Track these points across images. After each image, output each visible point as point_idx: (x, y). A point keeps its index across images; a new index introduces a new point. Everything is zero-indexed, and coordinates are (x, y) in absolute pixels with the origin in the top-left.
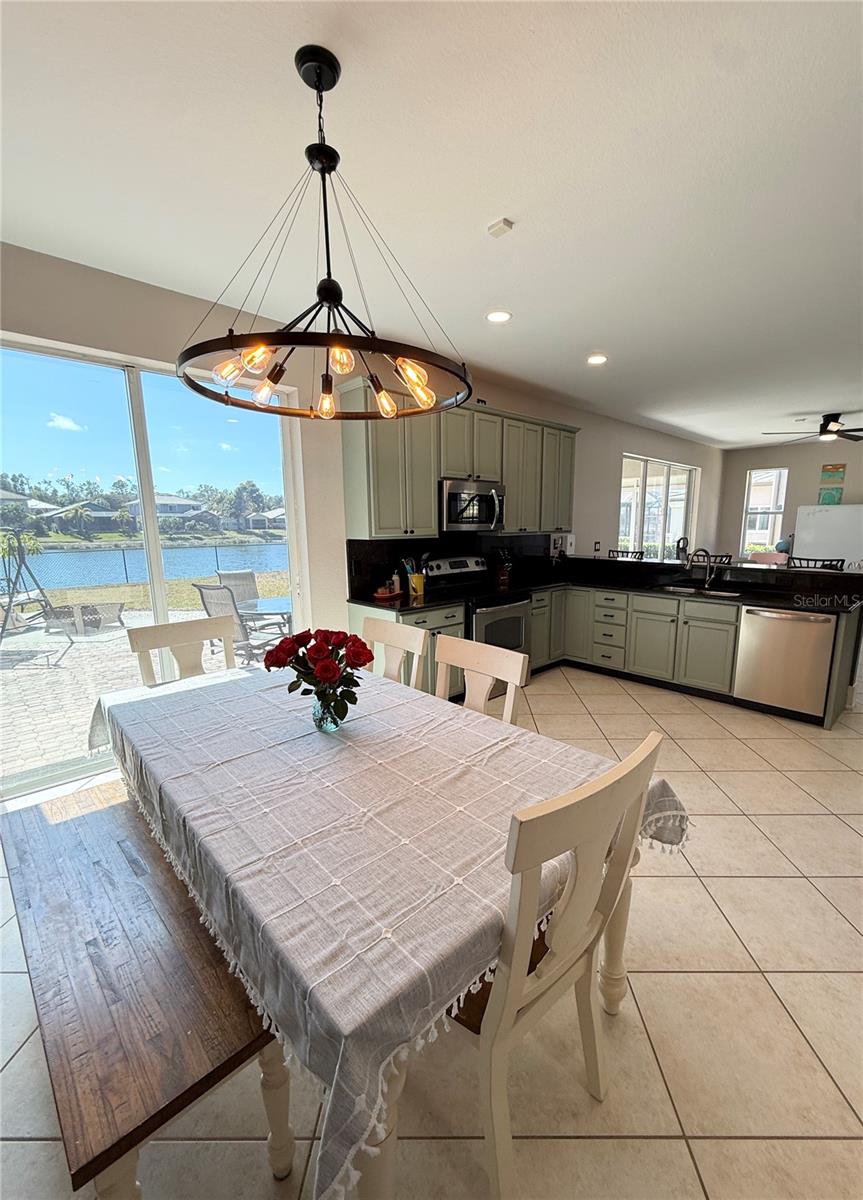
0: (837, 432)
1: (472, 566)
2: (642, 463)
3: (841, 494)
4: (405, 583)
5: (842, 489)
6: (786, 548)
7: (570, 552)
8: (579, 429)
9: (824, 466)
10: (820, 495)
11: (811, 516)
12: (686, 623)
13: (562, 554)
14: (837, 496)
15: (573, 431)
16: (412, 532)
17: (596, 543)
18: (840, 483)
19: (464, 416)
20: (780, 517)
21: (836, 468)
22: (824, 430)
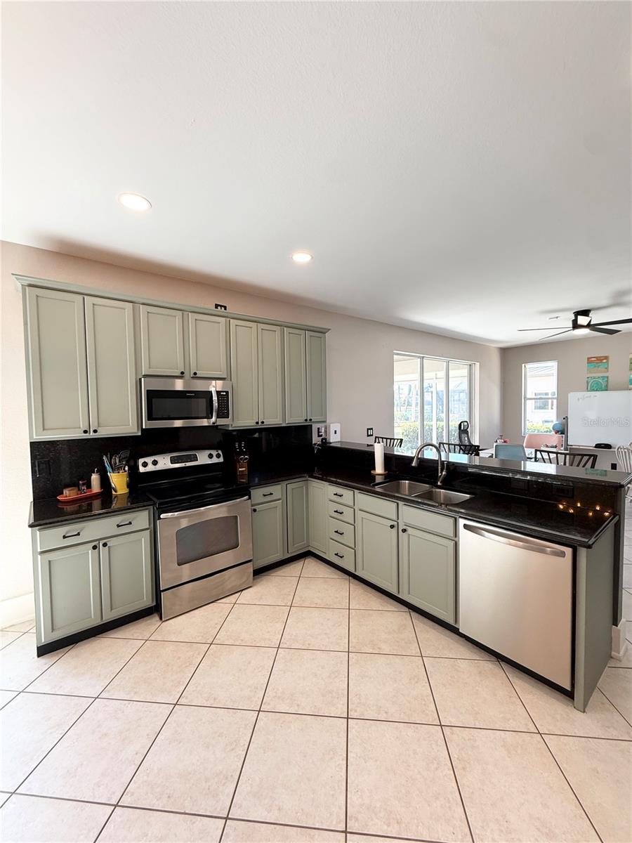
0: (589, 326)
1: (203, 458)
2: (419, 359)
3: (607, 381)
4: (105, 482)
5: (607, 377)
6: (562, 430)
7: (334, 439)
8: (329, 330)
9: (588, 359)
10: (588, 383)
11: (581, 400)
12: (404, 531)
13: (325, 442)
14: (603, 383)
15: (323, 332)
16: (95, 431)
17: (368, 429)
18: (605, 372)
19: (175, 316)
20: (555, 401)
21: (600, 359)
22: (576, 325)
